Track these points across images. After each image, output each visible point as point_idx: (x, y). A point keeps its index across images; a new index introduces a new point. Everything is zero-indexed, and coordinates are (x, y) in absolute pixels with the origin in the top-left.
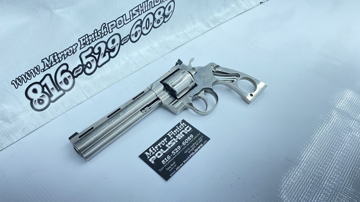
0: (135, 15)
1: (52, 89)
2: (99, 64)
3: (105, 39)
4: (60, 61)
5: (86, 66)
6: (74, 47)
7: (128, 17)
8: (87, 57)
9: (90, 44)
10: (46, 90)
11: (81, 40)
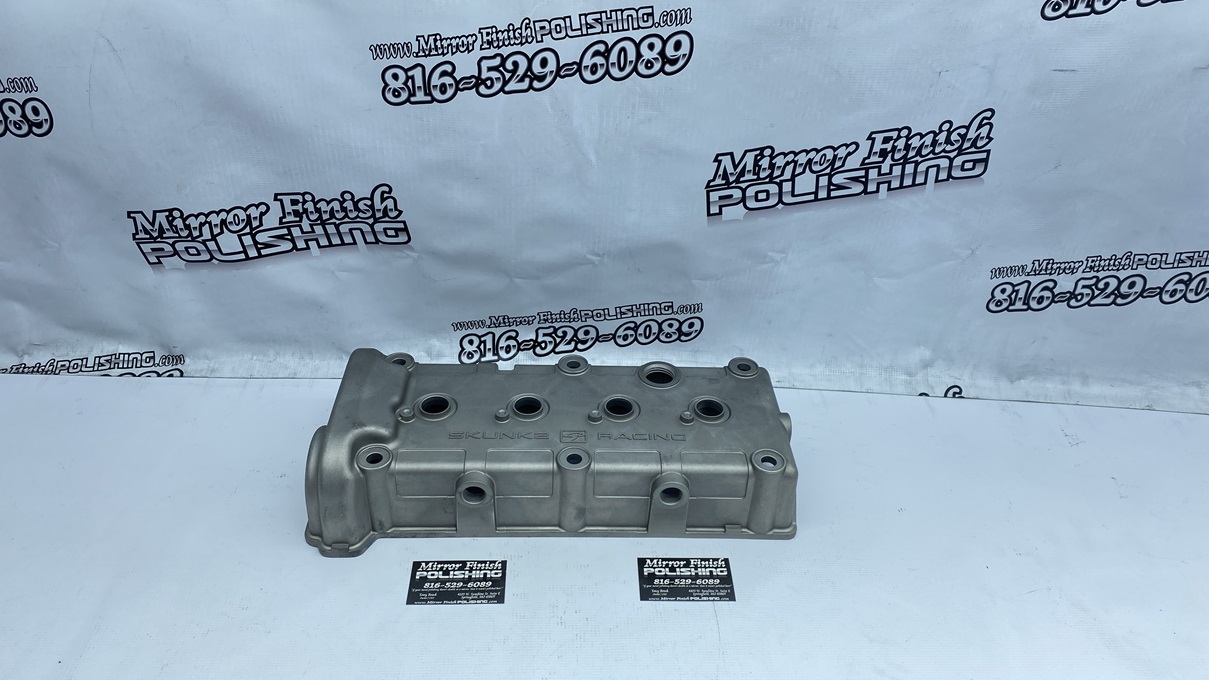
0: (624, 314)
1: (489, 349)
2: (557, 350)
3: (576, 325)
4: (509, 326)
5: (539, 344)
6: (531, 319)
7: (612, 312)
8: (545, 335)
9: (552, 322)
10: (482, 347)
11: (542, 315)
